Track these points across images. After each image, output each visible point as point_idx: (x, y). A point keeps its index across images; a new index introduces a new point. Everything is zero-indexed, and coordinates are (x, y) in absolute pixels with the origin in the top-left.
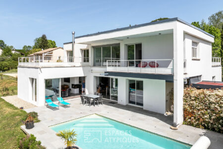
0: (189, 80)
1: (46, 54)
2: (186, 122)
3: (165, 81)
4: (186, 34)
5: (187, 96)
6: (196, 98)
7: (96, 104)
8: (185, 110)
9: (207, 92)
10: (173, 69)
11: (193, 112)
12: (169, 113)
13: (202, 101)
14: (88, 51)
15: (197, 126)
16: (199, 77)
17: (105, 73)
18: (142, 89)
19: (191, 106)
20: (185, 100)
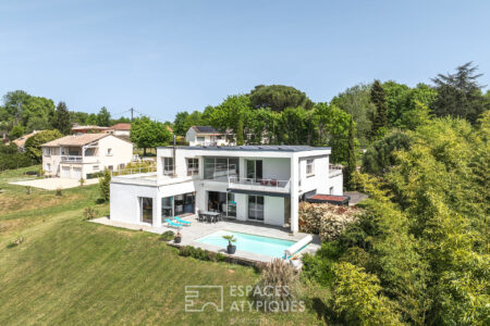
0: (304, 195)
1: (87, 147)
2: (300, 230)
3: (284, 198)
4: (300, 159)
5: (301, 209)
6: (308, 211)
8: (300, 221)
9: (315, 206)
10: (290, 189)
11: (305, 223)
12: (287, 225)
13: (312, 213)
14: (196, 160)
15: (307, 230)
16: (314, 191)
17: (228, 189)
18: (262, 203)
19: (304, 217)
20: (299, 213)
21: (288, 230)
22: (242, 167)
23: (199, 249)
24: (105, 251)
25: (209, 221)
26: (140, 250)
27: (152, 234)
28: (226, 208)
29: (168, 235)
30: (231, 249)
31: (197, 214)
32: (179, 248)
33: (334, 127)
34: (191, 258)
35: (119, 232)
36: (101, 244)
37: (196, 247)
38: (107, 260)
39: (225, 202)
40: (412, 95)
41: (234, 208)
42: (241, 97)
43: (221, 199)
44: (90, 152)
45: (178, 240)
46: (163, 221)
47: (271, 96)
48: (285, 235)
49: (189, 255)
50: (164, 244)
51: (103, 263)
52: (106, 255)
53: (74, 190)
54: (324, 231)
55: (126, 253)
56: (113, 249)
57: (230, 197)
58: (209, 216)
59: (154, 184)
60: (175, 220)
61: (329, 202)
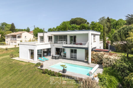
0: (92, 49)
1: (18, 35)
2: (92, 62)
3: (84, 50)
6: (95, 55)
7: (59, 59)
8: (92, 59)
9: (98, 53)
10: (88, 46)
11: (94, 59)
12: (86, 60)
13: (97, 55)
15: (95, 63)
16: (95, 48)
17: (63, 47)
18: (76, 53)
19: (93, 57)
20: (92, 55)
21: (87, 62)
22: (68, 38)
23: (50, 70)
24: (12, 70)
25: (56, 59)
26: (26, 70)
27: (33, 64)
28: (62, 54)
29: (38, 64)
30: (64, 71)
31: (51, 56)
32: (42, 70)
33: (97, 29)
34: (47, 75)
35: (21, 63)
36: (12, 68)
37: (49, 70)
38: (12, 75)
39: (62, 52)
40: (118, 22)
41: (65, 54)
42: (67, 22)
43: (60, 51)
44: (19, 37)
45: (42, 66)
46: (38, 59)
47: (76, 21)
48: (86, 64)
49: (46, 73)
50: (36, 68)
51: (10, 76)
52: (13, 72)
53: (12, 49)
54: (105, 63)
55: (21, 71)
56: (16, 70)
57: (64, 50)
58: (55, 57)
59: (34, 45)
60: (43, 58)
61: (103, 51)
